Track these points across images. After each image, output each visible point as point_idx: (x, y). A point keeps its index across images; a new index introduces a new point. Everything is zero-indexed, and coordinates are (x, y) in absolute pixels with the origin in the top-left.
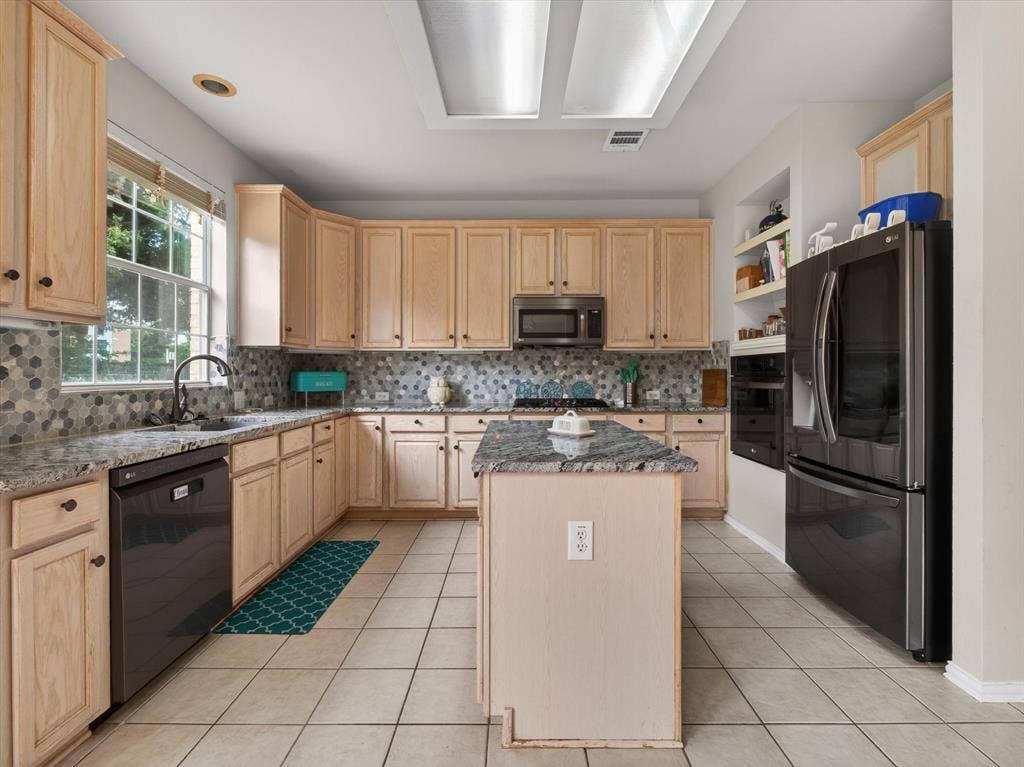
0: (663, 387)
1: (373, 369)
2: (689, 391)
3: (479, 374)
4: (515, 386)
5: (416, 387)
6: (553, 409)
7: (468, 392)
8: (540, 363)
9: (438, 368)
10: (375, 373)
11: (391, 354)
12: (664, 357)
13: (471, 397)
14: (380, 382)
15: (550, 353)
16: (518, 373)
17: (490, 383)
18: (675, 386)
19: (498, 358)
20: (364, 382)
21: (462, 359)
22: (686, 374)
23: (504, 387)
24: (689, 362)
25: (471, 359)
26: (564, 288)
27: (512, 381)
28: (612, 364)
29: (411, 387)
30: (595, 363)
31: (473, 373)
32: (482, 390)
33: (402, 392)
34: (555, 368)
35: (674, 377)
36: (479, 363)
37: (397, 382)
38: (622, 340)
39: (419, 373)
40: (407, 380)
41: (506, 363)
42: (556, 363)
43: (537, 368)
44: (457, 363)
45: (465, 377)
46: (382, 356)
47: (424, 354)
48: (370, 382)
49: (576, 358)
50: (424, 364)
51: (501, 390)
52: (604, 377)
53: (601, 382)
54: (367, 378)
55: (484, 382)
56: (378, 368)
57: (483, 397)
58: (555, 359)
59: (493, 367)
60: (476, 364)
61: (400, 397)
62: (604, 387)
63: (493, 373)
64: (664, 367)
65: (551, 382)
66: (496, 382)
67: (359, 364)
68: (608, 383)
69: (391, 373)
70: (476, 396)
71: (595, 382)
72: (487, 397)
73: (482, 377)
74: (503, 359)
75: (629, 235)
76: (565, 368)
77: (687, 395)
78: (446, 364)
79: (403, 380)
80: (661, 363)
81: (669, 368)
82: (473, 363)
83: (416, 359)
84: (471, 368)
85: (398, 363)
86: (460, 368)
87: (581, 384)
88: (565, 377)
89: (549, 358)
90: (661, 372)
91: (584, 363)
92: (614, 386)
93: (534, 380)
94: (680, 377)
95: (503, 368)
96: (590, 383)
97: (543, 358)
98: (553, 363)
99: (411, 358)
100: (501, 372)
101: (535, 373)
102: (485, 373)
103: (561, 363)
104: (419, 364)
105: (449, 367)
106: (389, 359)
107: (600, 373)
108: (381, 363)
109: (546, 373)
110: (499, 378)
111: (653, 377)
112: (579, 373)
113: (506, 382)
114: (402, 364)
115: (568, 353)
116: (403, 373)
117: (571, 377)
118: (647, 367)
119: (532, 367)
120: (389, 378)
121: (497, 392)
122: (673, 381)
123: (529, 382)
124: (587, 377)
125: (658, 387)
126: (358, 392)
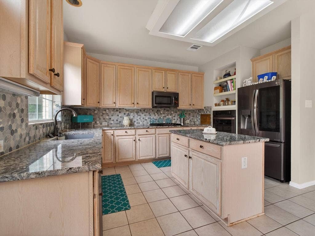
0: (190, 119)
1: (101, 114)
2: (196, 120)
3: (138, 116)
4: (149, 120)
5: (117, 120)
6: (168, 126)
7: (135, 122)
8: (157, 112)
9: (125, 114)
10: (102, 116)
11: (108, 109)
12: (190, 111)
13: (135, 123)
14: (104, 119)
15: (160, 109)
16: (150, 115)
17: (142, 119)
18: (193, 119)
19: (144, 111)
20: (98, 119)
21: (133, 111)
22: (195, 115)
23: (146, 120)
24: (196, 112)
25: (135, 111)
26: (167, 89)
27: (148, 118)
28: (177, 112)
29: (115, 120)
30: (172, 112)
31: (136, 115)
32: (139, 121)
33: (112, 122)
34: (161, 114)
35: (192, 116)
36: (138, 112)
37: (110, 119)
38: (183, 106)
39: (118, 115)
40: (114, 118)
41: (147, 112)
42: (161, 112)
43: (156, 114)
44: (131, 112)
45: (134, 117)
46: (105, 110)
47: (120, 109)
48: (100, 119)
49: (167, 111)
50: (120, 112)
51: (145, 121)
52: (174, 117)
53: (174, 118)
54: (99, 117)
55: (140, 118)
56: (103, 114)
57: (139, 123)
58: (161, 111)
59: (143, 113)
60: (137, 112)
61: (111, 124)
62: (174, 119)
63: (143, 116)
64: (190, 114)
65: (160, 118)
66: (143, 118)
67: (96, 112)
68: (176, 118)
69: (108, 116)
70: (137, 123)
71: (172, 118)
72: (141, 123)
73: (139, 117)
74: (146, 111)
75: (184, 75)
76: (164, 114)
77: (195, 121)
78: (127, 112)
79: (113, 118)
80: (189, 112)
81: (191, 114)
82: (136, 112)
83: (117, 111)
84: (136, 114)
85: (111, 112)
86: (132, 114)
87: (169, 119)
88: (164, 116)
89: (159, 111)
90: (189, 115)
91: (169, 112)
92: (177, 119)
93: (155, 118)
94: (194, 117)
95: (146, 114)
96: (171, 118)
97: (158, 111)
98: (160, 112)
99: (115, 110)
100: (145, 115)
101: (155, 115)
102: (140, 115)
103: (163, 112)
104: (118, 112)
105: (128, 114)
106: (107, 111)
107: (174, 115)
108: (104, 112)
109: (158, 115)
110: (144, 117)
111: (187, 116)
112: (168, 115)
113: (147, 118)
114: (112, 112)
115: (165, 109)
116: (112, 116)
117: (166, 117)
118: (186, 114)
119: (154, 113)
120: (107, 117)
121: (144, 121)
122: (192, 118)
123: (153, 118)
124: (170, 117)
125: (189, 119)
126: (96, 122)
